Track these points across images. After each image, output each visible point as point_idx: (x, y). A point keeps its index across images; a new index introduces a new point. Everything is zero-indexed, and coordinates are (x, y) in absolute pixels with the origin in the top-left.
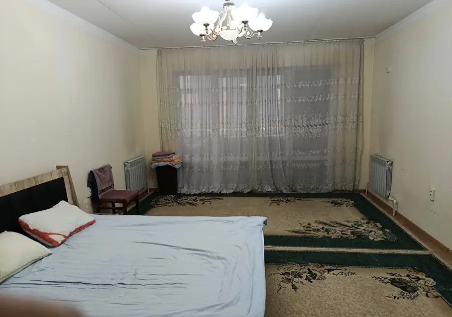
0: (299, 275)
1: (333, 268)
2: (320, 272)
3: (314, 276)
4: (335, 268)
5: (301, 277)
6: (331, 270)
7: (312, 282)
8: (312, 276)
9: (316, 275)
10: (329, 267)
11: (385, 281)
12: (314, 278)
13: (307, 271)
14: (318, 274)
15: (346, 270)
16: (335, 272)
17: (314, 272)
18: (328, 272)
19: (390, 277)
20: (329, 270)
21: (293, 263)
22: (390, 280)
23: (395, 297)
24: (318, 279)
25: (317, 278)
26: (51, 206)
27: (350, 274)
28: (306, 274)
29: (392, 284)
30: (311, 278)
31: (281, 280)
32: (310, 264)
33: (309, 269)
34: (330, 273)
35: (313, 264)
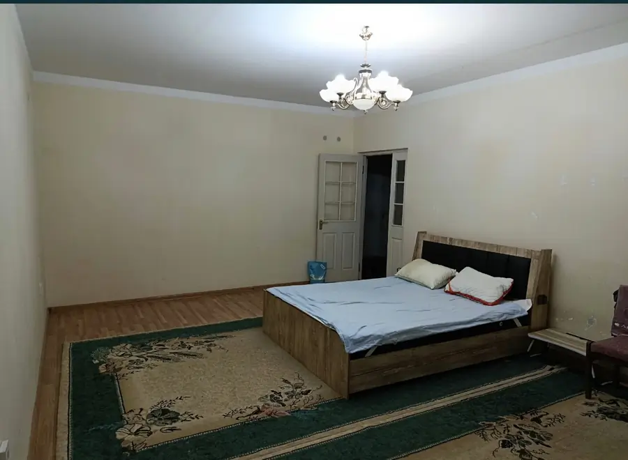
0: (291, 395)
1: (255, 416)
2: (268, 405)
3: (273, 399)
4: (252, 417)
5: (287, 393)
6: (256, 413)
7: (273, 391)
8: (275, 397)
9: (272, 401)
10: (260, 416)
11: (186, 416)
12: (271, 396)
13: (285, 403)
14: (269, 402)
15: (237, 419)
16: (249, 411)
17: (275, 404)
18: (258, 408)
19: (177, 424)
20: (258, 411)
21: (309, 409)
22: (179, 419)
23: (180, 399)
24: (267, 396)
25: (269, 398)
26: (494, 276)
27: (231, 414)
28: (283, 399)
29: (179, 414)
30: (276, 396)
31: (306, 385)
32: (287, 414)
33: (284, 405)
34: (256, 408)
35: (284, 415)
